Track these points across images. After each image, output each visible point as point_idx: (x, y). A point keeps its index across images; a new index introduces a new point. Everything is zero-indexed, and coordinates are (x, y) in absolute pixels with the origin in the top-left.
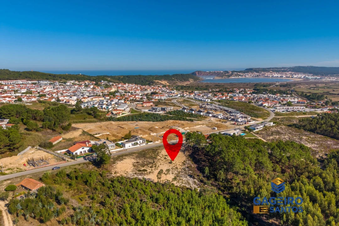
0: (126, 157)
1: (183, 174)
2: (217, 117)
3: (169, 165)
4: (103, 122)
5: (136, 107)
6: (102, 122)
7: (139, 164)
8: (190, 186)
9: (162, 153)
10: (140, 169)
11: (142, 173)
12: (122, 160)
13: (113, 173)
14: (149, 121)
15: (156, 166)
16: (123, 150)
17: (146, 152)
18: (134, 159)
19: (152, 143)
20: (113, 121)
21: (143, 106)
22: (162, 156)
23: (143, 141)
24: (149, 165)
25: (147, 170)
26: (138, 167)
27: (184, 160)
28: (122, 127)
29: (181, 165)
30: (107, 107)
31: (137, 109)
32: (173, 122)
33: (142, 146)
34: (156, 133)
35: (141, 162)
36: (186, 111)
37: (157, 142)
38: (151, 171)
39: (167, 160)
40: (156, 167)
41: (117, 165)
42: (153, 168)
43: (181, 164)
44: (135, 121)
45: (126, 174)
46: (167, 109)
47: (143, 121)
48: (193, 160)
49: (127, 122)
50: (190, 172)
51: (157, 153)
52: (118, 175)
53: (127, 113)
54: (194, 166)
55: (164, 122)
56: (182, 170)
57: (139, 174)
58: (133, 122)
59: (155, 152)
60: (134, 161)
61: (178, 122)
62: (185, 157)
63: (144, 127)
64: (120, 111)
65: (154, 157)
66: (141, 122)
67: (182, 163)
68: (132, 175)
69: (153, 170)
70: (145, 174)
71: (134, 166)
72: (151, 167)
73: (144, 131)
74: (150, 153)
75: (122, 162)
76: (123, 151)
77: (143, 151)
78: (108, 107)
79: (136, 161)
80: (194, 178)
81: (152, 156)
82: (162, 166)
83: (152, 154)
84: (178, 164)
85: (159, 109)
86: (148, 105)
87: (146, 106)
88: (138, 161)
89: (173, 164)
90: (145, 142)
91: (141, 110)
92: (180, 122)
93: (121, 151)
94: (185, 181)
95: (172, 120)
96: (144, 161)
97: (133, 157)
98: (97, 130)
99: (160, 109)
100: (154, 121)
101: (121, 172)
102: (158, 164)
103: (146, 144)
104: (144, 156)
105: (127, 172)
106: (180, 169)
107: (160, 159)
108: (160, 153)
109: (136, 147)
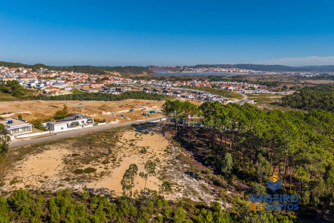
0: (51, 147)
1: (172, 170)
2: (187, 97)
3: (142, 156)
4: (26, 100)
5: (81, 88)
6: (23, 101)
7: (79, 159)
8: (200, 199)
9: (124, 136)
10: (80, 168)
11: (83, 177)
12: (40, 151)
13: (8, 182)
14: (98, 100)
15: (115, 160)
16: (48, 134)
17: (94, 136)
18: (68, 148)
19: (105, 123)
20: (43, 99)
21: (91, 88)
22: (124, 142)
23: (89, 122)
24: (100, 159)
25: (96, 170)
26: (74, 164)
27: (166, 146)
28: (57, 106)
29: (163, 155)
30: (37, 86)
31: (82, 90)
32: (134, 101)
33: (86, 128)
34: (111, 112)
35: (82, 153)
36: (147, 91)
37: (113, 122)
38: (105, 170)
39: (135, 147)
40: (116, 162)
41: (25, 162)
42: (109, 165)
43: (163, 153)
44: (78, 100)
45: (41, 182)
46: (123, 90)
47: (91, 100)
48: (182, 146)
49: (66, 102)
50: (185, 165)
51: (115, 137)
52: (19, 186)
53: (66, 92)
54: (187, 155)
55: (121, 101)
56: (168, 164)
57: (75, 181)
58: (75, 101)
59: (112, 136)
60: (66, 152)
61: (141, 101)
62: (167, 141)
63: (92, 106)
64: (56, 89)
65: (111, 145)
66: (87, 101)
67: (165, 151)
68: (59, 183)
69: (109, 167)
70: (90, 178)
71: (66, 163)
72: (104, 163)
73: (91, 110)
74: (101, 137)
75: (39, 155)
76: (48, 136)
77: (89, 135)
78: (39, 86)
79: (71, 153)
80: (197, 177)
81: (105, 143)
82: (127, 158)
83: (105, 140)
84: (158, 152)
85: (112, 89)
86: (98, 86)
87: (95, 87)
88: (77, 151)
89: (147, 153)
90: (92, 122)
91: (88, 91)
92: (143, 101)
93: (43, 137)
94: (183, 186)
95: (132, 98)
96: (90, 152)
97: (67, 145)
98: (8, 108)
99: (114, 89)
100: (106, 100)
101: (31, 178)
102: (118, 157)
103: (94, 125)
104: (90, 143)
105: (46, 177)
106: (164, 161)
107: (122, 147)
108: (121, 136)
109: (75, 130)
